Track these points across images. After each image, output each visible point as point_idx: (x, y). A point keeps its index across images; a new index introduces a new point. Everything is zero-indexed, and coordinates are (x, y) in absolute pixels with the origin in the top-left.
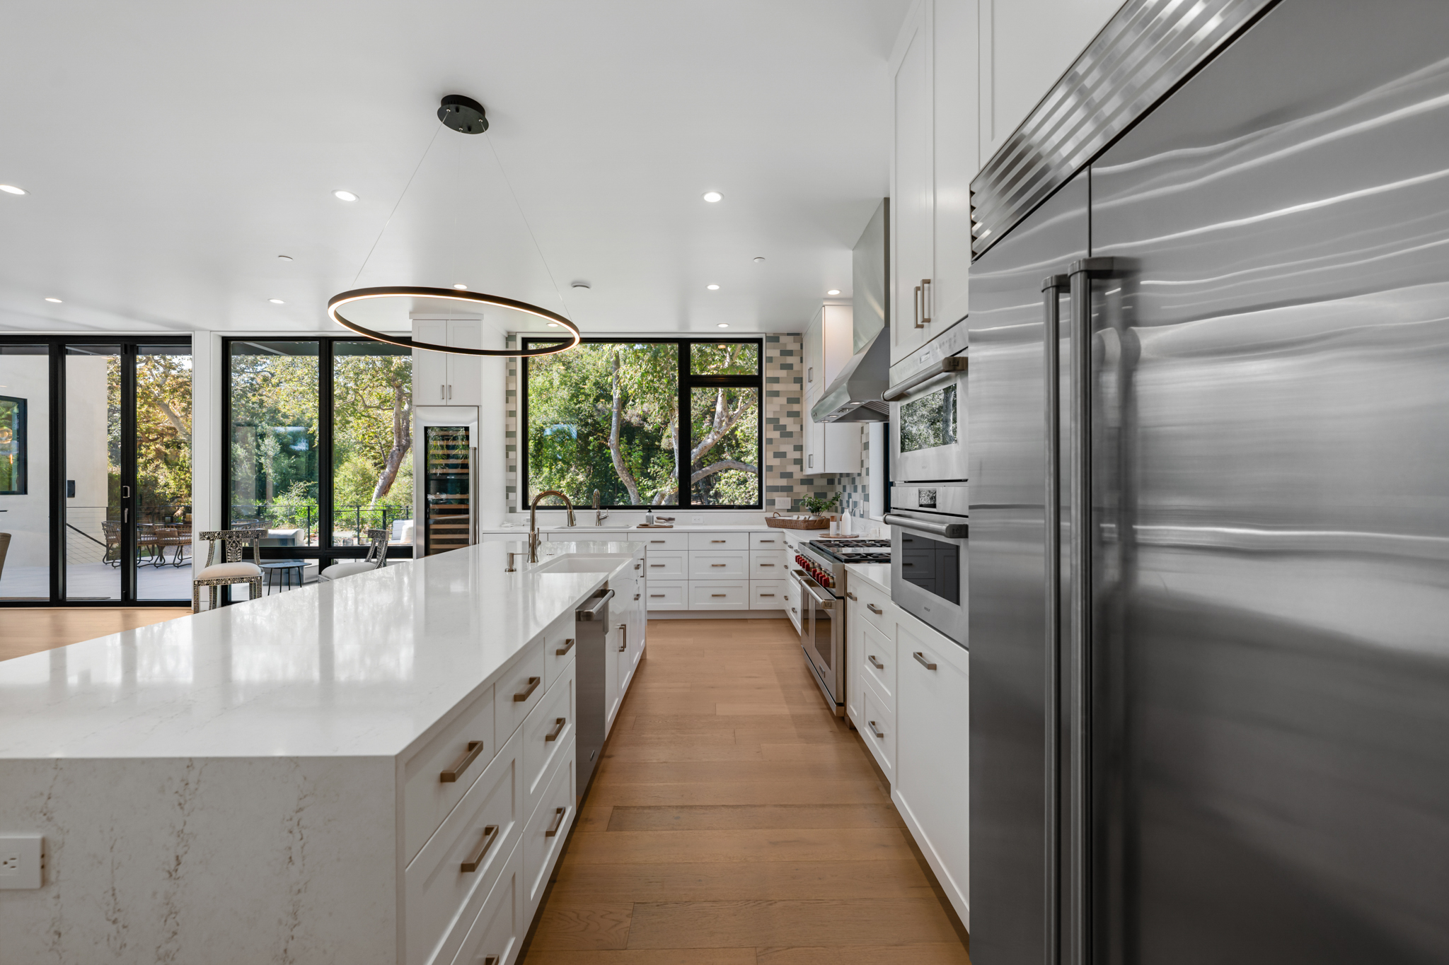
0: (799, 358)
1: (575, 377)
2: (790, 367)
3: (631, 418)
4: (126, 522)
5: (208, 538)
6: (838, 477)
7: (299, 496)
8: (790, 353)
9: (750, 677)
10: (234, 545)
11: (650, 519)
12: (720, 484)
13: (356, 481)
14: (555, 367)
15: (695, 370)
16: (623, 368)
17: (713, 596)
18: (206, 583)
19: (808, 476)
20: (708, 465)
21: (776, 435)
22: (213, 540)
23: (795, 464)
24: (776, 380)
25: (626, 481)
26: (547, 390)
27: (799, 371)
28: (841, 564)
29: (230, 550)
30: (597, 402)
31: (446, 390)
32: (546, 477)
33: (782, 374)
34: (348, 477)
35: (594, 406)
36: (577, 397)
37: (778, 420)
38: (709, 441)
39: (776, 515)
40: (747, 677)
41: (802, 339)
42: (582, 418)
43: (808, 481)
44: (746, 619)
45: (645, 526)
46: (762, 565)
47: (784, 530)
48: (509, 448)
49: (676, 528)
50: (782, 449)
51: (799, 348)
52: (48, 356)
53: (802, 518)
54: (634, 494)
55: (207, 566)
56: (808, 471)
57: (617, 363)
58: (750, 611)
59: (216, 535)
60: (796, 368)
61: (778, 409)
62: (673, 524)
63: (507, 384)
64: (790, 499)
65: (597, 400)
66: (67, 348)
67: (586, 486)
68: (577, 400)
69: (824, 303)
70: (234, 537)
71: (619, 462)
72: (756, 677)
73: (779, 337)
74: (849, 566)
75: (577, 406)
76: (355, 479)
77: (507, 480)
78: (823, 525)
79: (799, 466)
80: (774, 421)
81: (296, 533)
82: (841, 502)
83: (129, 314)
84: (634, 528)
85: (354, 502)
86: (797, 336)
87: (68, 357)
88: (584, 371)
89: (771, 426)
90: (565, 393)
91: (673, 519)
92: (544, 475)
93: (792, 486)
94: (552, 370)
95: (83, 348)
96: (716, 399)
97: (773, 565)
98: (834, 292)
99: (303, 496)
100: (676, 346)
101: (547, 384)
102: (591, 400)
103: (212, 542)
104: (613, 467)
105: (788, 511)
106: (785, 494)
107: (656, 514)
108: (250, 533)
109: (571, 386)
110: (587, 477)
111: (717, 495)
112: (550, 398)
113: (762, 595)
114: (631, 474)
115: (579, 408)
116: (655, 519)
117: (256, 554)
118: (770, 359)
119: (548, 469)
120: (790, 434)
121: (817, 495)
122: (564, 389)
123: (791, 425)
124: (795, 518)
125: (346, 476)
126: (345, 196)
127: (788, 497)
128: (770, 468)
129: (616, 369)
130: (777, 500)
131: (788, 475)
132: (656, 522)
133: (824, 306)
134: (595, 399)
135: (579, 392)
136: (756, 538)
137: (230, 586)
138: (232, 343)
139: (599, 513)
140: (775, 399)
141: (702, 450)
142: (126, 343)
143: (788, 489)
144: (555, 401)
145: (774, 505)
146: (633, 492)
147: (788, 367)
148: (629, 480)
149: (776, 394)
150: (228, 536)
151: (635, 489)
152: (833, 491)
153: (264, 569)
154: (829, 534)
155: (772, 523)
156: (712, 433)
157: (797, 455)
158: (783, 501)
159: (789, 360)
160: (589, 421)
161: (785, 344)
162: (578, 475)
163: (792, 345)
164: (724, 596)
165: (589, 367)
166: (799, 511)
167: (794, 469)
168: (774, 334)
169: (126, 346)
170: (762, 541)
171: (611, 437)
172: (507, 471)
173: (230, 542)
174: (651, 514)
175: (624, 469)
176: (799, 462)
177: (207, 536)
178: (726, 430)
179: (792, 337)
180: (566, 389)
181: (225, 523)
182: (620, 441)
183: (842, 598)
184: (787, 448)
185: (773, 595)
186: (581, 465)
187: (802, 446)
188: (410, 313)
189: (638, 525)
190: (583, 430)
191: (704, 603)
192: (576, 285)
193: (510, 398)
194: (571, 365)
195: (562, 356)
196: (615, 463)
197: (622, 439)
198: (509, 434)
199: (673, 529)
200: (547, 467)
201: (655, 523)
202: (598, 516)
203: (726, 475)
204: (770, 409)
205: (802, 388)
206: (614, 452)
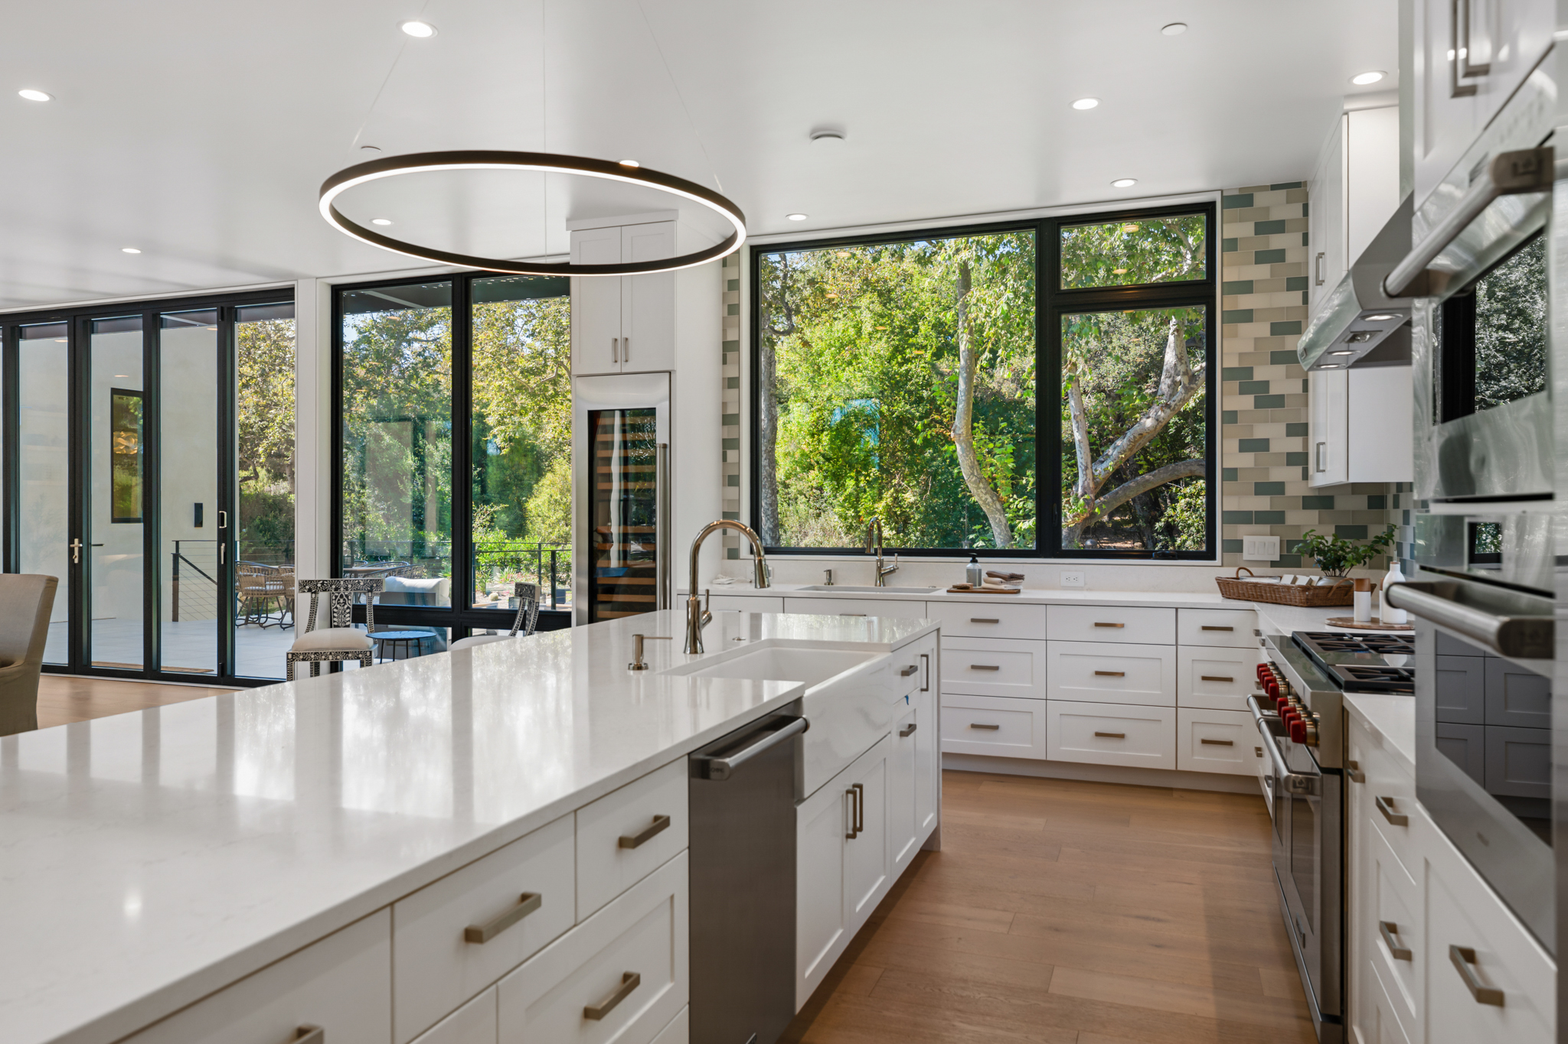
0: (1299, 237)
1: (899, 316)
2: (1278, 256)
3: (1000, 384)
4: (222, 563)
5: (310, 590)
6: (1394, 490)
7: (485, 526)
8: (1279, 227)
9: (1146, 918)
10: (342, 601)
11: (975, 577)
12: (1175, 509)
13: (565, 504)
14: (864, 302)
15: (1070, 279)
16: (975, 293)
17: (1098, 734)
18: (301, 657)
19: (1320, 489)
20: (1149, 471)
21: (1247, 402)
22: (315, 592)
23: (1289, 464)
24: (1246, 287)
25: (984, 502)
26: (853, 342)
27: (1300, 263)
28: (1337, 691)
29: (336, 608)
30: (938, 359)
31: (621, 347)
32: (850, 494)
33: (1260, 272)
34: (555, 497)
35: (934, 367)
36: (902, 352)
37: (1249, 371)
38: (1149, 423)
39: (1242, 573)
40: (1138, 917)
41: (1307, 195)
42: (913, 388)
43: (1322, 500)
44: (1171, 789)
45: (963, 589)
46: (1204, 678)
47: (1255, 605)
48: (729, 444)
49: (1026, 595)
50: (1260, 432)
51: (1300, 214)
52: (141, 332)
53: (1303, 581)
54: (999, 526)
55: (307, 631)
56: (1319, 480)
57: (966, 283)
58: (1177, 773)
59: (319, 585)
60: (1290, 257)
61: (1249, 348)
62: (1020, 587)
63: (724, 331)
64: (1277, 539)
65: (938, 355)
66: (161, 316)
67: (920, 513)
68: (903, 358)
69: (1347, 107)
70: (342, 589)
71: (972, 467)
72: (1159, 920)
73: (1251, 196)
74: (1357, 701)
75: (904, 368)
76: (565, 500)
77: (723, 500)
78: (1341, 598)
79: (1299, 470)
80: (1243, 376)
81: (437, 585)
82: (1400, 546)
83: (226, 263)
84: (942, 593)
85: (562, 537)
86: (1297, 189)
87: (163, 332)
88: (916, 304)
89: (1235, 385)
90: (882, 347)
91: (1020, 577)
92: (847, 492)
93: (1284, 512)
94: (859, 308)
95: (179, 315)
96: (1166, 339)
97: (1230, 680)
98: (1368, 79)
99: (489, 526)
100: (1031, 235)
101: (852, 332)
102: (928, 356)
103: (314, 595)
104: (960, 476)
105: (1274, 564)
106: (1267, 528)
107: (985, 565)
108: (362, 584)
109: (892, 332)
110: (921, 495)
111: (1171, 530)
112: (856, 357)
113: (1204, 742)
114: (995, 489)
115: (908, 371)
116: (984, 576)
117: (370, 615)
118: (1232, 244)
119: (853, 482)
120: (1279, 401)
121: (1341, 531)
122: (880, 339)
123: (1278, 380)
124: (1287, 580)
125: (551, 496)
126: (417, 29)
127: (1272, 534)
128: (1231, 474)
129: (963, 295)
130: (1247, 541)
131: (1276, 489)
132: (986, 582)
133: (1346, 113)
134: (934, 355)
135: (906, 342)
136: (1191, 623)
137: (342, 662)
138: (345, 293)
139: (881, 562)
140: (1244, 328)
141: (1134, 442)
142: (223, 305)
143: (1273, 518)
144: (866, 360)
145: (1241, 551)
146: (999, 524)
147: (1277, 256)
148: (990, 500)
149: (1247, 316)
150: (334, 587)
151: (1002, 518)
152: (1381, 523)
153: (376, 641)
154: (1352, 620)
155: (1230, 589)
156: (1156, 407)
157: (1295, 445)
158: (1260, 545)
159: (1276, 241)
160: (925, 394)
161: (1267, 209)
162: (904, 491)
163: (1281, 209)
164: (1122, 736)
165: (925, 297)
166: (1299, 565)
167: (1289, 475)
168: (1240, 189)
169: (222, 308)
170: (1205, 628)
171: (957, 422)
172: (724, 485)
173: (336, 597)
174: (977, 566)
175: (980, 479)
176: (1299, 459)
177: (307, 587)
178: (1185, 400)
179: (1283, 193)
180: (884, 339)
181: (336, 566)
182: (973, 428)
183: (1339, 772)
184: (1272, 430)
185: (1230, 744)
186: (911, 474)
187: (1306, 425)
188: (568, 220)
189: (950, 587)
190: (913, 410)
191: (1079, 749)
192: (818, 135)
193: (730, 355)
194: (893, 295)
195: (878, 282)
196: (965, 469)
197: (975, 425)
198: (729, 420)
199: (1021, 596)
200: (852, 478)
201: (984, 585)
202: (879, 568)
203: (1187, 490)
204: (1232, 348)
205: (1306, 300)
206: (962, 449)
